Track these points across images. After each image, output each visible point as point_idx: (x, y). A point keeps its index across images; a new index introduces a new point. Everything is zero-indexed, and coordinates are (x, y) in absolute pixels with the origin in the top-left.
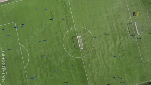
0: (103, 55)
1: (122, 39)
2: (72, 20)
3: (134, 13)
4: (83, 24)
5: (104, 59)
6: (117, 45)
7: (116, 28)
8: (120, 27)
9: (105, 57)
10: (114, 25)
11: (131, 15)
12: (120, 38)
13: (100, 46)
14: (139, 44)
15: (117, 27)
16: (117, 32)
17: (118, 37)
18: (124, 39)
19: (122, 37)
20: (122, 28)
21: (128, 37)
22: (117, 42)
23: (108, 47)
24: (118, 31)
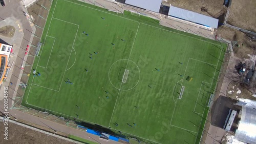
0: (139, 98)
1: (164, 94)
2: (129, 52)
3: (188, 77)
4: (138, 61)
5: (138, 102)
6: (156, 97)
7: (164, 81)
8: (169, 83)
9: (140, 101)
10: (164, 78)
11: (184, 77)
12: (162, 92)
13: (141, 89)
14: (176, 108)
15: (166, 80)
16: (163, 86)
17: (161, 91)
18: (165, 95)
19: (165, 92)
20: (170, 84)
21: (170, 95)
22: (157, 94)
23: (148, 93)
24: (165, 84)
